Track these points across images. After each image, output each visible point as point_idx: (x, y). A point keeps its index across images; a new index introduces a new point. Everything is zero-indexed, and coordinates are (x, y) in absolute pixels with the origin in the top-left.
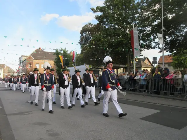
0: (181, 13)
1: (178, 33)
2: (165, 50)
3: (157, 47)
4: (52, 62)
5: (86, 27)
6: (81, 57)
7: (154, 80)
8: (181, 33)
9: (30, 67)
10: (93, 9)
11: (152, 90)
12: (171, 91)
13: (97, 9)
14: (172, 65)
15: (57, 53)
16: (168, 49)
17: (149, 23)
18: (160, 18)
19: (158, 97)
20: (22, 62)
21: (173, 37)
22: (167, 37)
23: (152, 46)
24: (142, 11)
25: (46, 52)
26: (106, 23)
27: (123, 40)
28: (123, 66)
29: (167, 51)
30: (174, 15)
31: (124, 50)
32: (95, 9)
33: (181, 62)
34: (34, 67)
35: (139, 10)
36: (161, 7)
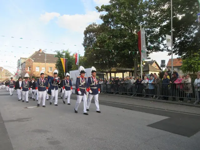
0: (192, 13)
1: (188, 34)
2: (174, 52)
3: (165, 50)
4: (54, 65)
5: (91, 27)
6: (84, 60)
7: (162, 84)
8: (192, 35)
9: (30, 70)
10: (97, 8)
11: (160, 95)
12: (180, 96)
13: (102, 8)
14: (181, 69)
15: (59, 55)
16: (177, 52)
17: (157, 23)
18: (169, 18)
19: (167, 103)
20: (21, 65)
21: (183, 39)
22: (176, 39)
23: (160, 48)
24: (150, 10)
25: (47, 54)
26: (112, 23)
27: (129, 42)
28: (130, 69)
29: (176, 54)
30: (184, 15)
31: (131, 53)
32: (100, 8)
33: (191, 66)
34: (33, 70)
35: (147, 10)
36: (171, 6)
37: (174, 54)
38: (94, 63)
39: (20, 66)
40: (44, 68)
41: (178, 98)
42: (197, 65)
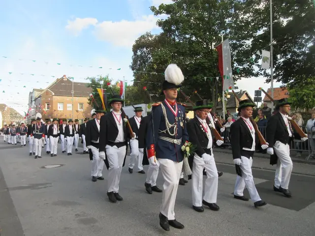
0: (303, 15)
1: (298, 49)
2: (275, 78)
3: (261, 74)
4: (85, 100)
5: (143, 40)
6: (134, 92)
8: (303, 50)
9: (48, 108)
10: (153, 9)
13: (160, 9)
15: (94, 85)
16: (281, 77)
17: (248, 32)
20: (35, 100)
21: (289, 56)
22: (279, 56)
23: (254, 72)
24: (237, 11)
25: (74, 83)
26: (177, 33)
27: (204, 62)
29: (279, 81)
30: (291, 18)
31: (207, 79)
32: (158, 9)
33: (302, 99)
34: (54, 109)
35: (232, 11)
36: (269, 5)
37: (276, 80)
39: (34, 102)
40: (71, 105)
42: (312, 97)
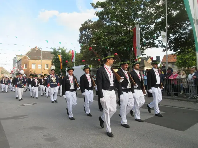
1: (182, 30)
2: (168, 48)
3: (160, 46)
4: (50, 62)
5: (86, 24)
6: (80, 57)
8: (186, 31)
9: (26, 67)
10: (93, 5)
12: (174, 92)
13: (97, 5)
14: (176, 65)
15: (55, 53)
16: (172, 48)
17: (152, 20)
18: (164, 15)
20: (17, 62)
21: (177, 35)
22: (171, 35)
23: (155, 44)
24: (145, 7)
25: (43, 51)
26: (107, 20)
27: (125, 38)
29: (171, 50)
30: (178, 11)
31: (126, 49)
32: (95, 4)
33: (185, 61)
34: (29, 68)
35: (142, 7)
36: (165, 3)
37: (169, 50)
38: (90, 59)
39: (16, 64)
40: (40, 65)
41: (172, 93)
42: (191, 60)
